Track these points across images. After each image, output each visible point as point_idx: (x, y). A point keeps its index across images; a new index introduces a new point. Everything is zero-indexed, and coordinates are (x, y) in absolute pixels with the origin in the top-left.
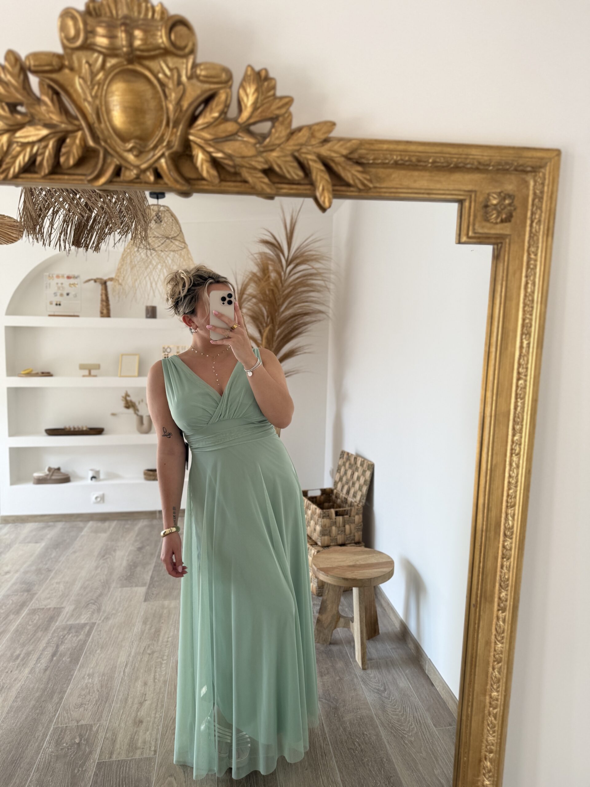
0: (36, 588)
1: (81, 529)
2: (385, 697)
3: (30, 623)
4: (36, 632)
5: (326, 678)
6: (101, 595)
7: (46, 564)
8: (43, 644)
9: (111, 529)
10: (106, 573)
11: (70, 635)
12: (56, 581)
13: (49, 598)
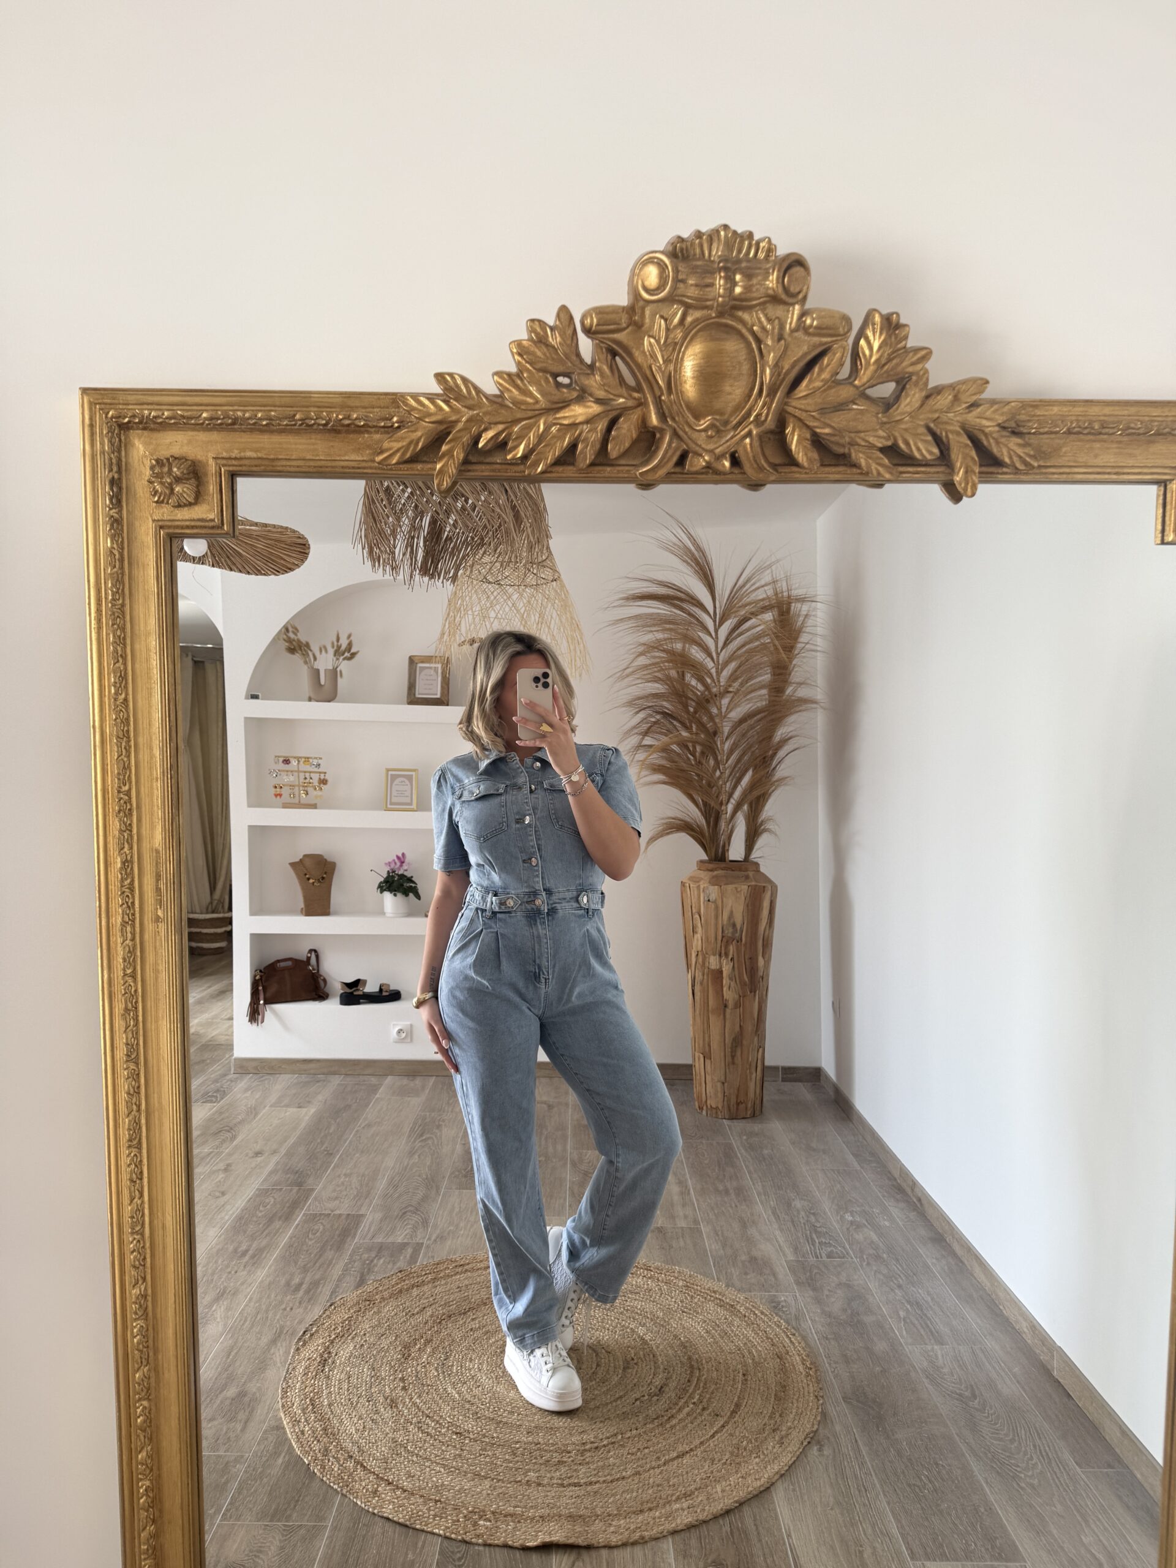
0: (310, 1181)
1: (374, 1089)
2: (975, 1408)
3: (310, 1236)
4: (322, 1250)
5: (856, 1366)
6: (425, 1199)
7: (322, 1143)
8: (337, 1271)
9: (427, 1091)
10: (428, 1164)
11: (382, 1261)
12: (344, 1172)
13: (336, 1198)
